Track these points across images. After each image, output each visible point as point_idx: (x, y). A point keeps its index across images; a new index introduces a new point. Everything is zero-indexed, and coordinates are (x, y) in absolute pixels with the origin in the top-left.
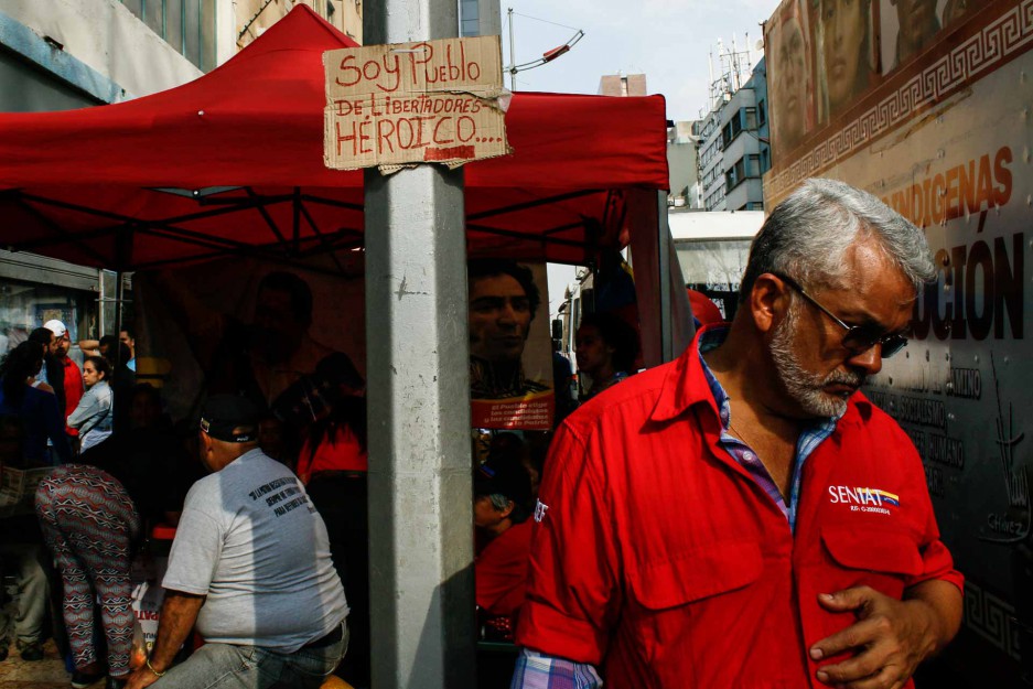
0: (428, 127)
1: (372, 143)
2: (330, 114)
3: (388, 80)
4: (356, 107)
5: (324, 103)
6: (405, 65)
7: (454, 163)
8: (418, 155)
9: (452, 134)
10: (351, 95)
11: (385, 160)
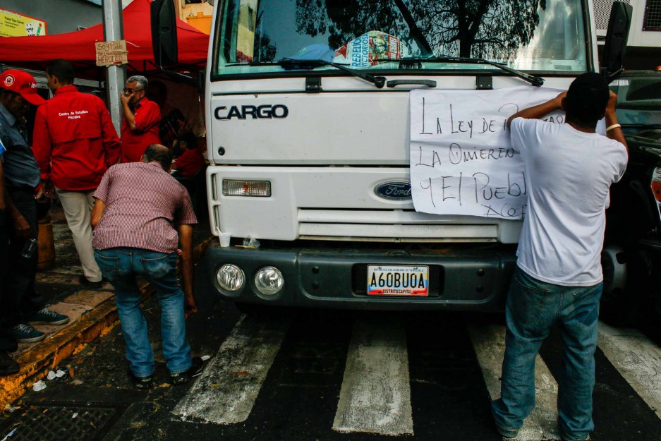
0: (114, 58)
1: (104, 61)
2: (97, 55)
3: (107, 49)
4: (101, 54)
5: (95, 53)
6: (110, 46)
7: (119, 65)
8: (112, 63)
9: (118, 59)
10: (101, 51)
11: (107, 64)
